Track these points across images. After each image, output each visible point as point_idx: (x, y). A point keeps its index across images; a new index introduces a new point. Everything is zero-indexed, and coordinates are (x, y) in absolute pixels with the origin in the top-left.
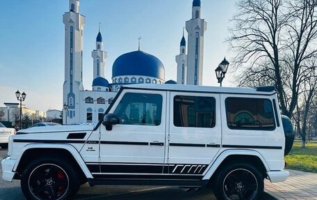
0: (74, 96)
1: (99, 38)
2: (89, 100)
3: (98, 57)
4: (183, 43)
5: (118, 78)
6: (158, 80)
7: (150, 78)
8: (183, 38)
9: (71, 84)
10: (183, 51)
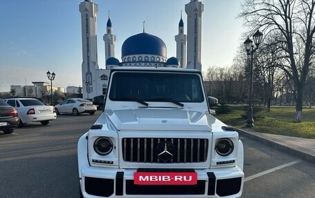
0: (91, 74)
1: (109, 24)
2: (104, 77)
3: (109, 40)
4: (181, 24)
5: (127, 57)
6: (161, 57)
7: (154, 56)
8: (181, 20)
9: (88, 64)
10: (181, 31)
